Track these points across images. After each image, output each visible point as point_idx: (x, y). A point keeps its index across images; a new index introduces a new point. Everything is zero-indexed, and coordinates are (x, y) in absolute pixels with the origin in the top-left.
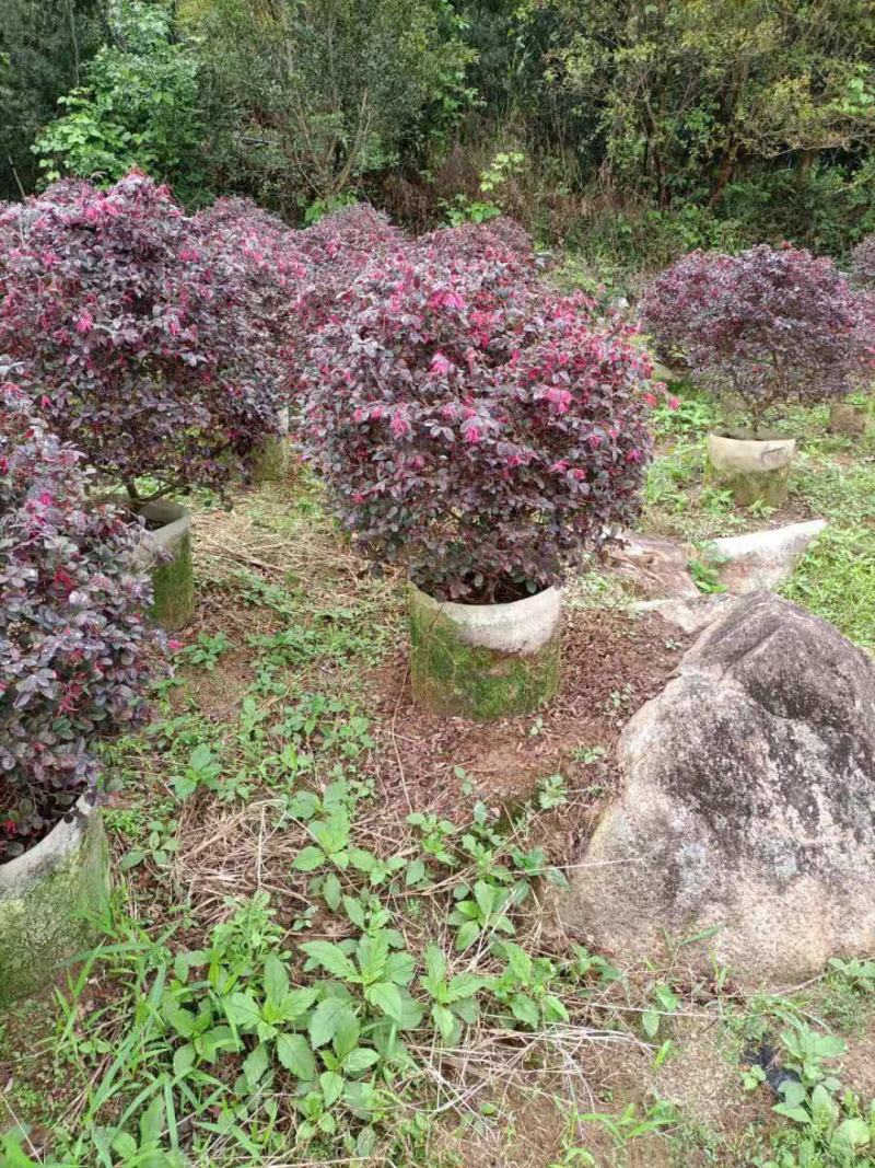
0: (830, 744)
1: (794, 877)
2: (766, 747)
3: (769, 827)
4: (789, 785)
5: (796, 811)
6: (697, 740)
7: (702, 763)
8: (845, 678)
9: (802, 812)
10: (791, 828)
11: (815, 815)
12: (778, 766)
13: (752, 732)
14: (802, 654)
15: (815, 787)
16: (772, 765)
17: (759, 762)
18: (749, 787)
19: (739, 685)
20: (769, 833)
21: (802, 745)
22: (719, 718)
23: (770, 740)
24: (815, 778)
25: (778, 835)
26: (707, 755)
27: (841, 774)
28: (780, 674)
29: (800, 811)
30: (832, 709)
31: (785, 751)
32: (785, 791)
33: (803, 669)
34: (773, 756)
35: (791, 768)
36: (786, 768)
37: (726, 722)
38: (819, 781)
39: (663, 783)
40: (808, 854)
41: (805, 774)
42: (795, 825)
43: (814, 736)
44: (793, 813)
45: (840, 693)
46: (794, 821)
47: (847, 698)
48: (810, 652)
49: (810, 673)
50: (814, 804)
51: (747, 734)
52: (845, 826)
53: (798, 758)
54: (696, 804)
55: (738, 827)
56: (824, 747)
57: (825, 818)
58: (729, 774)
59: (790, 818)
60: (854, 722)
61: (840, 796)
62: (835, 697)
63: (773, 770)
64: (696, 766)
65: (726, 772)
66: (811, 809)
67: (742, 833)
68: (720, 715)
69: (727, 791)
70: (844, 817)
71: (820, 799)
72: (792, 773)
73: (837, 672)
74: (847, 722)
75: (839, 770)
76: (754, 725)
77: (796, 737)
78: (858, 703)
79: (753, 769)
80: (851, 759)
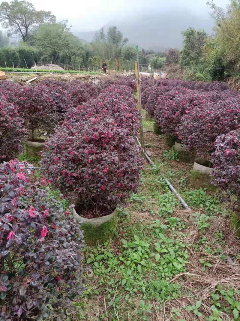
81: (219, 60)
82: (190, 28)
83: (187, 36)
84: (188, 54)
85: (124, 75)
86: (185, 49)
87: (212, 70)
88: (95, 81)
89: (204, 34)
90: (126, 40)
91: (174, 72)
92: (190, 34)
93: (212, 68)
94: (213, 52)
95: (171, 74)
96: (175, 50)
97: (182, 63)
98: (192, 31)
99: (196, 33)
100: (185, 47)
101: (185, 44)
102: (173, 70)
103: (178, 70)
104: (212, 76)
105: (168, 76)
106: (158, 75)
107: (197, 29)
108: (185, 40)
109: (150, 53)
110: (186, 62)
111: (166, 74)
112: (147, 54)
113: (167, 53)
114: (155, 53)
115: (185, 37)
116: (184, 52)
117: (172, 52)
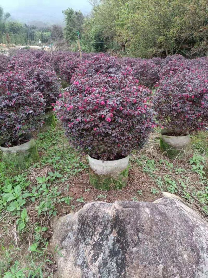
0: (114, 248)
1: (79, 265)
2: (100, 231)
3: (85, 249)
4: (96, 245)
5: (93, 253)
6: (91, 214)
7: (87, 220)
8: (139, 238)
9: (94, 255)
10: (89, 255)
11: (96, 260)
12: (99, 238)
13: (101, 224)
14: (132, 219)
15: (102, 254)
16: (98, 236)
17: (96, 233)
18: (89, 235)
19: (115, 214)
20: (83, 250)
21: (108, 241)
22: (99, 214)
23: (103, 231)
24: (104, 252)
25: (84, 253)
26: (90, 219)
27: (110, 258)
28: (124, 219)
29: (94, 254)
30: (126, 242)
31: (103, 237)
32: (94, 245)
33: (129, 223)
34: (100, 235)
35: (101, 242)
36: (100, 241)
37: (99, 216)
38: (104, 253)
39: (79, 217)
40: (85, 265)
41: (103, 248)
42: (90, 256)
43: (112, 242)
44: (92, 252)
45: (132, 241)
46: (91, 255)
47: (133, 244)
48: (135, 221)
49: (129, 226)
50: (98, 257)
51: (100, 223)
52: (99, 272)
53: (105, 242)
54: (80, 227)
55: (81, 241)
56: (112, 247)
57: (97, 264)
58: (89, 228)
59: (90, 253)
60: (128, 252)
61: (105, 263)
62: (129, 240)
63: (97, 238)
64: (86, 219)
65: (89, 227)
66: (96, 257)
67: (80, 243)
68: (99, 213)
69: (86, 231)
70: (101, 269)
71: (100, 258)
72: (100, 244)
73: (137, 234)
74: (126, 250)
75: (109, 256)
76: (103, 223)
77: (109, 237)
78: (135, 249)
79: (93, 233)
80: (115, 258)
81: (98, 36)
82: (69, 8)
83: (68, 15)
84: (71, 30)
85: (17, 48)
86: (67, 26)
87: (95, 44)
88: (5, 54)
89: (81, 14)
90: (8, 15)
91: (62, 45)
92: (69, 14)
93: (94, 43)
94: (93, 30)
95: (59, 47)
96: (58, 26)
97: (67, 38)
98: (71, 11)
99: (74, 13)
100: (67, 24)
101: (66, 22)
102: (61, 44)
103: (65, 43)
104: (95, 49)
105: (58, 49)
106: (49, 48)
107: (75, 10)
108: (66, 19)
109: (33, 28)
110: (71, 37)
111: (55, 47)
112: (31, 29)
113: (52, 28)
114: (38, 28)
115: (65, 15)
116: (67, 28)
117: (56, 28)
